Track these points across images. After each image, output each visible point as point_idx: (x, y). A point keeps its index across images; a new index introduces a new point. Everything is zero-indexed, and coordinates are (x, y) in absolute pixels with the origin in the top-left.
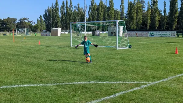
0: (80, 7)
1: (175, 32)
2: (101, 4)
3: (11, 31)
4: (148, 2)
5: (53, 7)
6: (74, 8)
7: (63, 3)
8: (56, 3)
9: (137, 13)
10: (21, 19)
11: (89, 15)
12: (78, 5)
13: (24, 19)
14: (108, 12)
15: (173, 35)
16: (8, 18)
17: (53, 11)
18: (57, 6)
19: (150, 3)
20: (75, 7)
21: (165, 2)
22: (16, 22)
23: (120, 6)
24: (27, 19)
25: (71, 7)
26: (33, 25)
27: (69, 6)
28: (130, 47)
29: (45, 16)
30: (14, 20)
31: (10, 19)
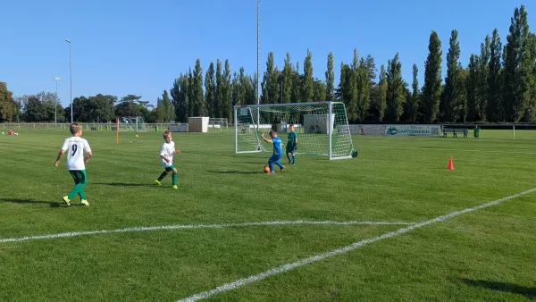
0: (245, 74)
1: (439, 127)
2: (287, 70)
3: (105, 121)
4: (382, 67)
5: (190, 75)
6: (232, 77)
7: (212, 66)
8: (198, 67)
9: (360, 87)
10: (126, 99)
11: (264, 91)
12: (242, 70)
13: (133, 97)
14: (301, 84)
15: (435, 132)
16: (99, 96)
17: (190, 82)
18: (198, 72)
19: (386, 69)
20: (235, 74)
21: (415, 67)
22: (115, 104)
23: (326, 74)
24: (137, 98)
25: (227, 74)
26: (150, 109)
27: (222, 73)
28: (355, 155)
29: (175, 92)
30: (112, 99)
31: (103, 97)
